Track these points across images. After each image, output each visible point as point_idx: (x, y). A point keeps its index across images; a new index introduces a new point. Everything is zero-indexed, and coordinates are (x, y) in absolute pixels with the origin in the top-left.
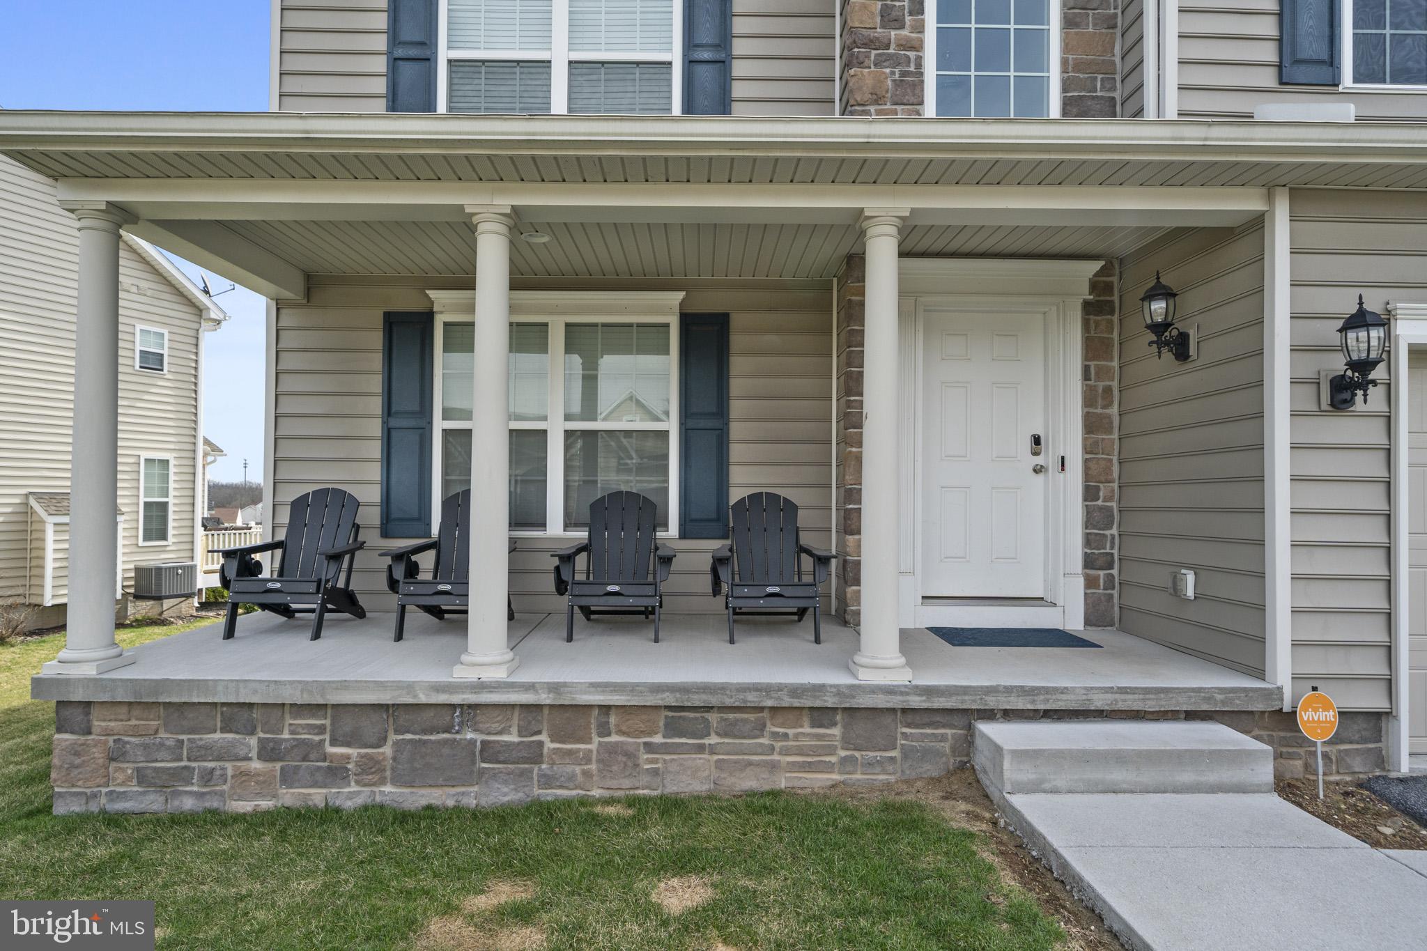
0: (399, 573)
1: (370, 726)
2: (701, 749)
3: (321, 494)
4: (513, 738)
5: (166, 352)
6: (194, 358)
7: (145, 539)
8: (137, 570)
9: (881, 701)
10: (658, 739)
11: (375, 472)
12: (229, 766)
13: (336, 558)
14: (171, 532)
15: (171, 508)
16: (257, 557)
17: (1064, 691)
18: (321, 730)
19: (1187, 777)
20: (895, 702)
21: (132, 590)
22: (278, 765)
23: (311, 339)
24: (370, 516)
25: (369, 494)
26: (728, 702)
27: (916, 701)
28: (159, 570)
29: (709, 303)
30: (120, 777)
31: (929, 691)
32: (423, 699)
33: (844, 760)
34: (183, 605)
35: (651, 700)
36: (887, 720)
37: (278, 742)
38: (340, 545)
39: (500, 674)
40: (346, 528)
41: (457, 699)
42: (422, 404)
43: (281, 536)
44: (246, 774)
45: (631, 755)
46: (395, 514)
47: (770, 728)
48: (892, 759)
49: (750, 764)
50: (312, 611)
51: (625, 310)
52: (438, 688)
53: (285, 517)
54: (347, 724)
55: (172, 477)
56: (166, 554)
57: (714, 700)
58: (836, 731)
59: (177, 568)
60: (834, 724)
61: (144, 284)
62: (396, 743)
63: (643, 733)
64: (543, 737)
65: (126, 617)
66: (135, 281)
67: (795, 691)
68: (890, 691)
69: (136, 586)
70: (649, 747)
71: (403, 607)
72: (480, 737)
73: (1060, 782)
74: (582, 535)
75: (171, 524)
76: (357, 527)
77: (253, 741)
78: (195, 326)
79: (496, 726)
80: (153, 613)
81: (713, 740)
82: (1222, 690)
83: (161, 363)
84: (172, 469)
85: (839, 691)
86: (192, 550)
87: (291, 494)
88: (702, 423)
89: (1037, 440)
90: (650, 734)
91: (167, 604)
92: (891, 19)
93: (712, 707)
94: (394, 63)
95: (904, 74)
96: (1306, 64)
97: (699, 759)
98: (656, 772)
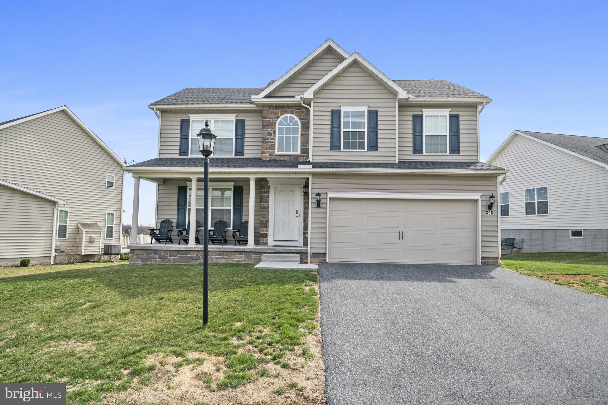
0: (179, 234)
1: (174, 253)
2: (223, 258)
3: (166, 220)
4: (195, 256)
5: (114, 181)
6: (122, 183)
7: (107, 237)
8: (105, 246)
9: (249, 250)
10: (217, 256)
11: (176, 216)
12: (154, 259)
13: (169, 231)
14: (114, 235)
15: (114, 228)
16: (155, 231)
18: (167, 254)
19: (287, 259)
20: (251, 250)
21: (103, 252)
22: (161, 259)
23: (165, 191)
24: (175, 225)
25: (175, 221)
26: (226, 250)
27: (254, 251)
28: (111, 246)
29: (239, 184)
30: (139, 261)
31: (256, 249)
32: (182, 249)
33: (244, 260)
34: (116, 258)
35: (215, 250)
36: (251, 253)
37: (161, 256)
38: (169, 229)
39: (194, 246)
40: (170, 227)
41: (187, 249)
42: (185, 204)
43: (159, 228)
44: (157, 260)
45: (213, 259)
46: (179, 224)
47: (233, 255)
48: (251, 260)
49: (230, 260)
50: (164, 242)
51: (223, 186)
52: (185, 248)
53: (159, 225)
54: (171, 253)
55: (114, 219)
56: (112, 242)
57: (224, 250)
58: (243, 255)
59: (116, 246)
60: (243, 254)
61: (109, 162)
62: (178, 256)
63: (214, 255)
64: (200, 256)
65: (101, 260)
66: (107, 161)
68: (250, 249)
69: (104, 251)
70: (215, 258)
71: (180, 239)
72: (190, 256)
73: (269, 260)
74: (213, 229)
75: (114, 233)
76: (172, 226)
77: (158, 256)
78: (122, 173)
79: (193, 254)
80: (108, 259)
81: (225, 257)
82: (299, 249)
83: (113, 185)
84: (115, 216)
85: (243, 249)
86: (119, 241)
87: (160, 221)
88: (237, 208)
89: (297, 211)
90: (216, 255)
91: (112, 256)
92: (269, 134)
93: (224, 251)
94: (181, 139)
95: (272, 144)
96: (335, 147)
97: (223, 259)
98: (216, 261)
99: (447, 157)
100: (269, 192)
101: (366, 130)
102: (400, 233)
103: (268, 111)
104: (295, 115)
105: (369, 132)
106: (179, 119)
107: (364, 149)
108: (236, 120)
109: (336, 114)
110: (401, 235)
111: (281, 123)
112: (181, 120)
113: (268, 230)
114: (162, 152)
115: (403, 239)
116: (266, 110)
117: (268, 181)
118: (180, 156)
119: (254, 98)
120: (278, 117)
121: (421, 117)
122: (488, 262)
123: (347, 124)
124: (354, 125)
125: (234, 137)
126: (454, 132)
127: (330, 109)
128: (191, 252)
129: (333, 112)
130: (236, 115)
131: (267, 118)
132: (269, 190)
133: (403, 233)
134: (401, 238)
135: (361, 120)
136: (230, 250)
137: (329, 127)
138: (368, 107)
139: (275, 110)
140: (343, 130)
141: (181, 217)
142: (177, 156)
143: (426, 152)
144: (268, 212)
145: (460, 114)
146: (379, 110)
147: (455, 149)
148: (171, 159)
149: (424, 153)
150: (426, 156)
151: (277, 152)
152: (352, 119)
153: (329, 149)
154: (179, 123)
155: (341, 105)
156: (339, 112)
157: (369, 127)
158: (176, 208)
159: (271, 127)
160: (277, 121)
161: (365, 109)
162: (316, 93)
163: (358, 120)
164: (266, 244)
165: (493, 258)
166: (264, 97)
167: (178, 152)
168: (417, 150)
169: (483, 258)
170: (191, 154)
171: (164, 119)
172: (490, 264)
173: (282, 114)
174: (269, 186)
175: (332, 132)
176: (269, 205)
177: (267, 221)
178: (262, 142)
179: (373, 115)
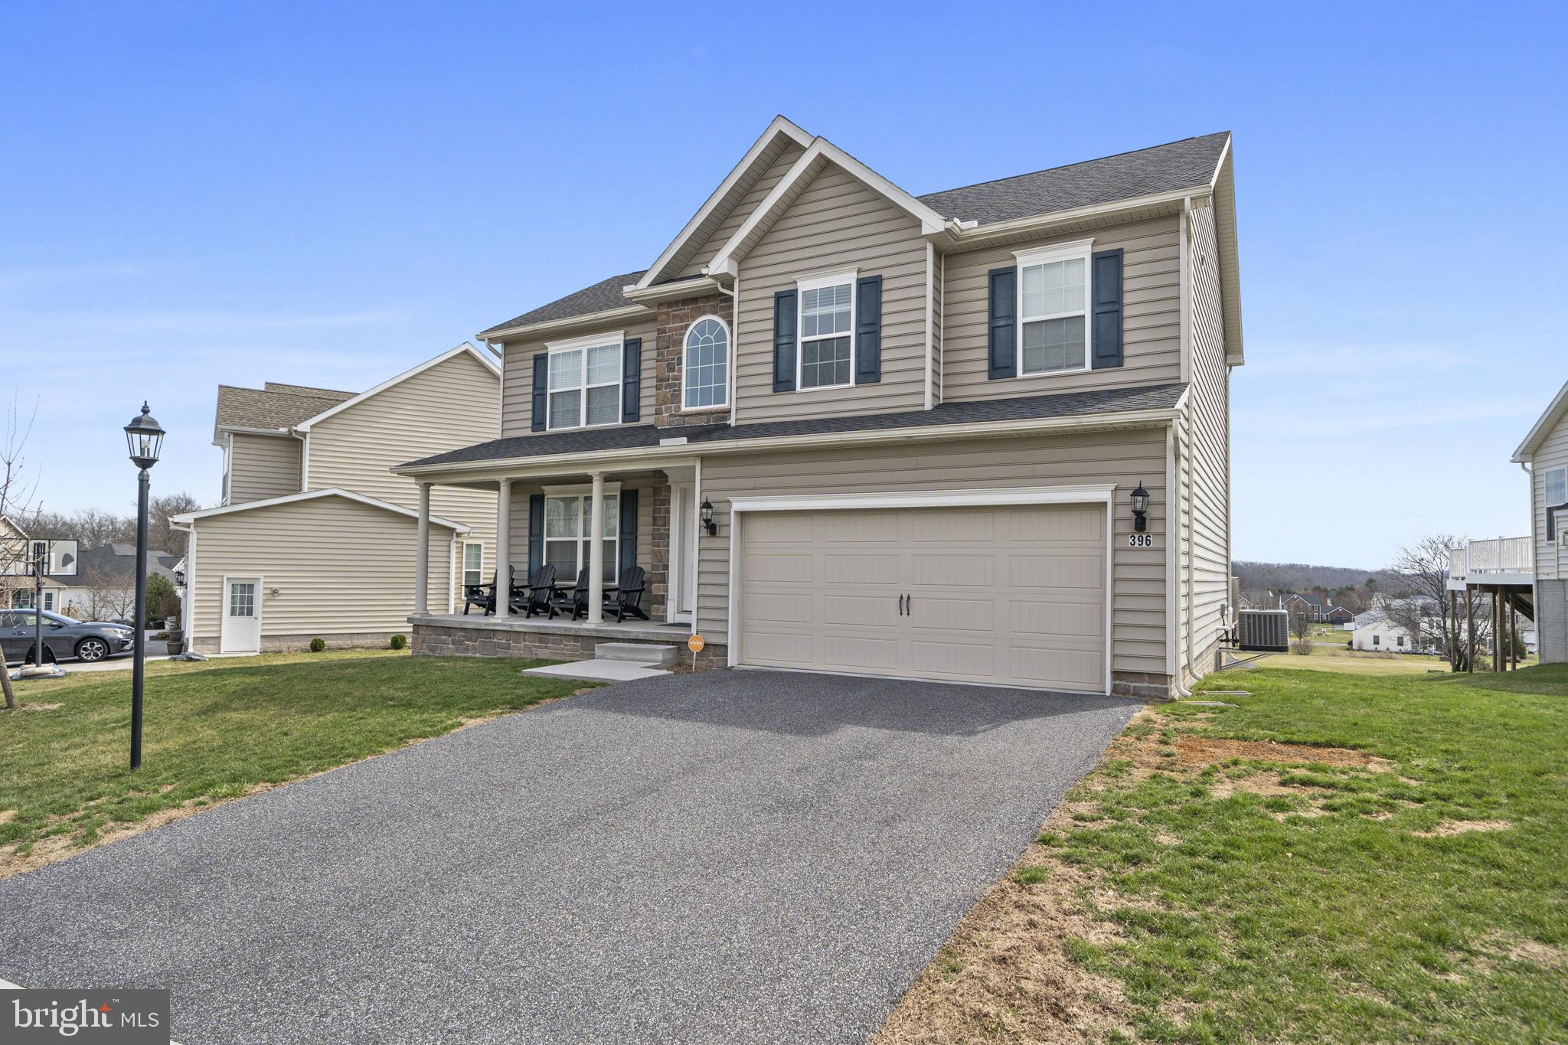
1: (474, 634)
2: (547, 648)
4: (504, 641)
10: (536, 644)
11: (526, 558)
12: (445, 646)
17: (632, 632)
18: (464, 637)
19: (639, 656)
22: (455, 646)
24: (523, 576)
25: (524, 567)
26: (550, 632)
29: (631, 485)
30: (425, 647)
31: (597, 631)
32: (483, 628)
33: (581, 654)
36: (591, 640)
37: (455, 639)
39: (500, 621)
41: (490, 628)
42: (540, 531)
44: (449, 648)
47: (563, 642)
48: (593, 654)
57: (546, 631)
62: (479, 642)
64: (511, 642)
67: (565, 629)
68: (588, 630)
70: (535, 647)
72: (497, 641)
77: (451, 639)
81: (549, 645)
85: (578, 628)
88: (627, 537)
92: (671, 369)
93: (548, 634)
94: (534, 397)
95: (674, 391)
96: (782, 383)
97: (546, 651)
98: (536, 654)
99: (1085, 376)
100: (669, 500)
101: (852, 333)
102: (902, 598)
103: (667, 314)
104: (721, 316)
105: (858, 335)
106: (531, 355)
107: (848, 381)
108: (625, 341)
109: (785, 301)
110: (905, 604)
111: (694, 340)
112: (535, 356)
113: (667, 587)
114: (507, 426)
115: (908, 614)
116: (663, 313)
117: (667, 477)
118: (533, 431)
119: (628, 290)
120: (687, 326)
121: (1011, 272)
122: (1135, 687)
123: (809, 322)
124: (826, 322)
125: (620, 383)
126: (1107, 303)
127: (771, 292)
128: (498, 633)
129: (779, 297)
130: (622, 331)
131: (665, 332)
132: (669, 496)
133: (909, 598)
134: (905, 611)
135: (842, 308)
136: (555, 631)
137: (770, 336)
138: (859, 272)
139: (680, 310)
140: (801, 339)
141: (535, 560)
142: (528, 433)
143: (1025, 371)
144: (668, 545)
145: (1125, 245)
146: (885, 273)
147: (1109, 354)
148: (518, 439)
149: (1020, 374)
150: (1025, 382)
151: (684, 409)
152: (821, 308)
153: (769, 390)
154: (531, 363)
155: (795, 277)
156: (793, 294)
157: (859, 323)
158: (526, 541)
159: (673, 351)
160: (684, 334)
161: (848, 278)
162: (743, 257)
163: (834, 309)
164: (662, 619)
165: (1153, 676)
166: (649, 285)
167: (529, 423)
168: (1000, 367)
169: (1117, 674)
170: (552, 426)
171: (510, 358)
172: (1143, 693)
173: (694, 319)
174: (669, 487)
175: (777, 346)
176: (669, 530)
177: (666, 567)
178: (658, 388)
179: (870, 289)
